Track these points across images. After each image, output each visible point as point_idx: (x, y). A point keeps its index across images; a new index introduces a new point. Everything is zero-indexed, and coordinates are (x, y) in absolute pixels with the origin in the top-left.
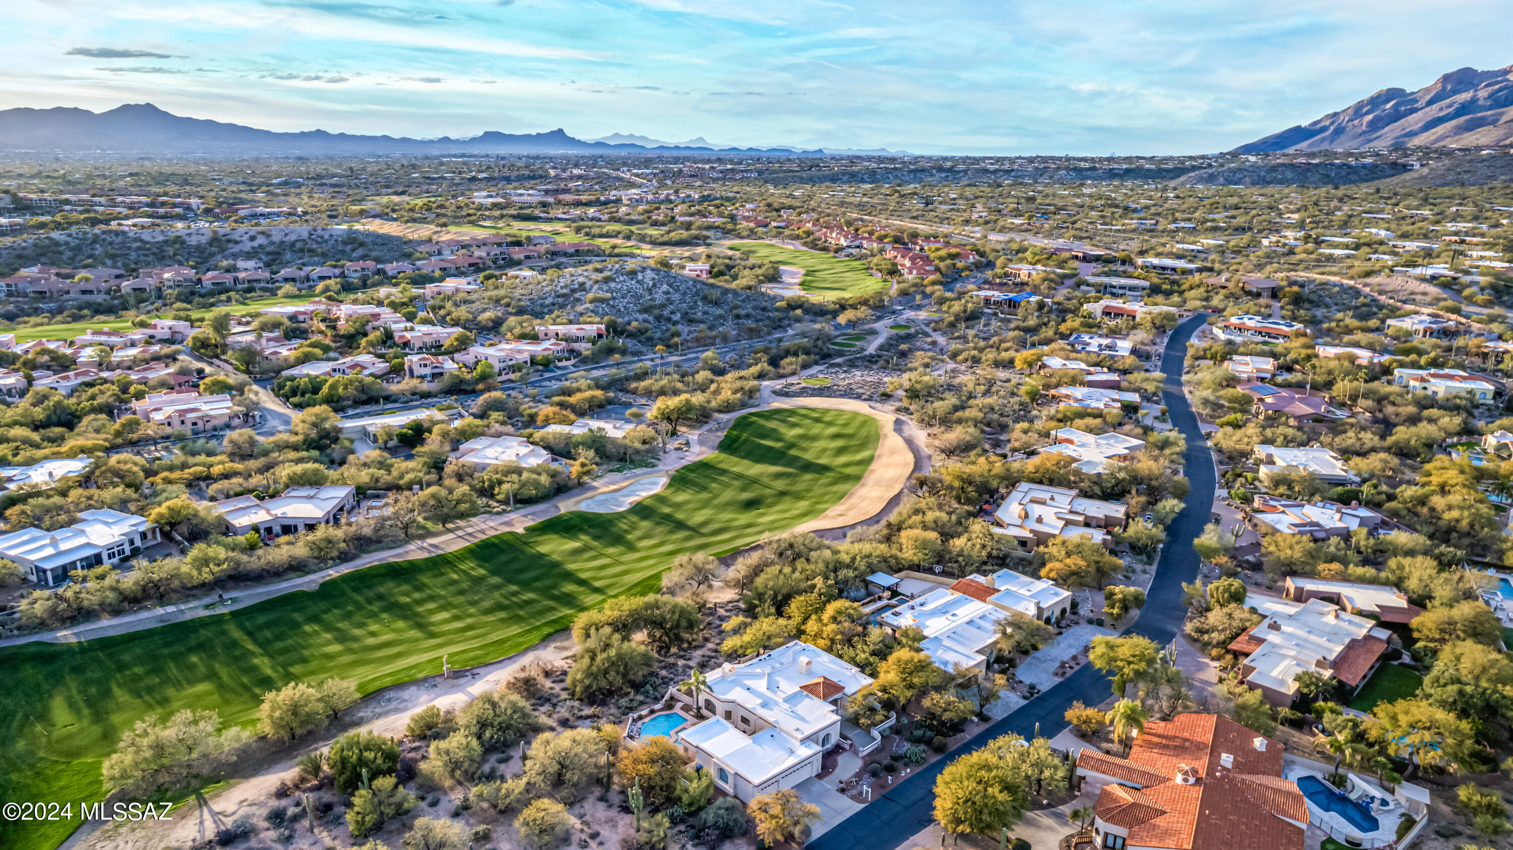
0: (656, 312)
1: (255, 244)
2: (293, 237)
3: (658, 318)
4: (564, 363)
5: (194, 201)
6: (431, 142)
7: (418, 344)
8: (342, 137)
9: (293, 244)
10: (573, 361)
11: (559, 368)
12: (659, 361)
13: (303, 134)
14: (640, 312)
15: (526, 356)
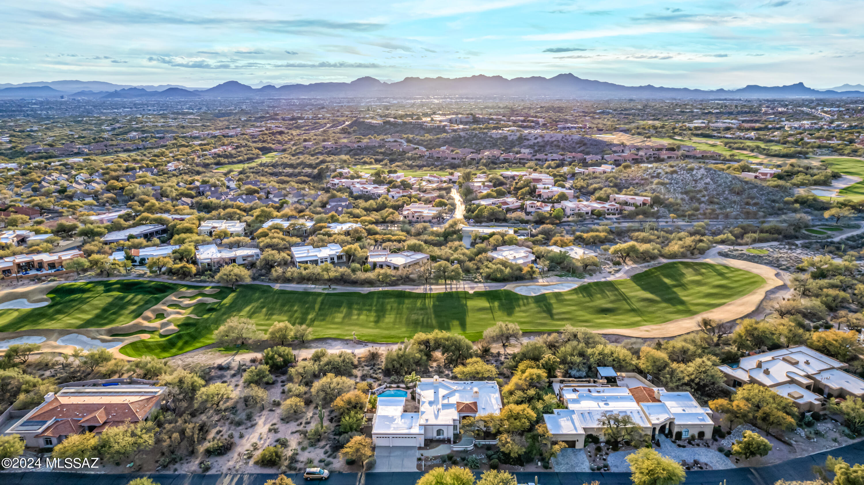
0: (691, 194)
1: (536, 141)
2: (554, 139)
3: (691, 199)
4: (611, 216)
5: (540, 120)
6: (712, 92)
7: (545, 196)
8: (662, 89)
9: (552, 142)
10: (617, 216)
11: (606, 219)
12: (669, 223)
13: (641, 87)
14: (682, 193)
15: (589, 209)
